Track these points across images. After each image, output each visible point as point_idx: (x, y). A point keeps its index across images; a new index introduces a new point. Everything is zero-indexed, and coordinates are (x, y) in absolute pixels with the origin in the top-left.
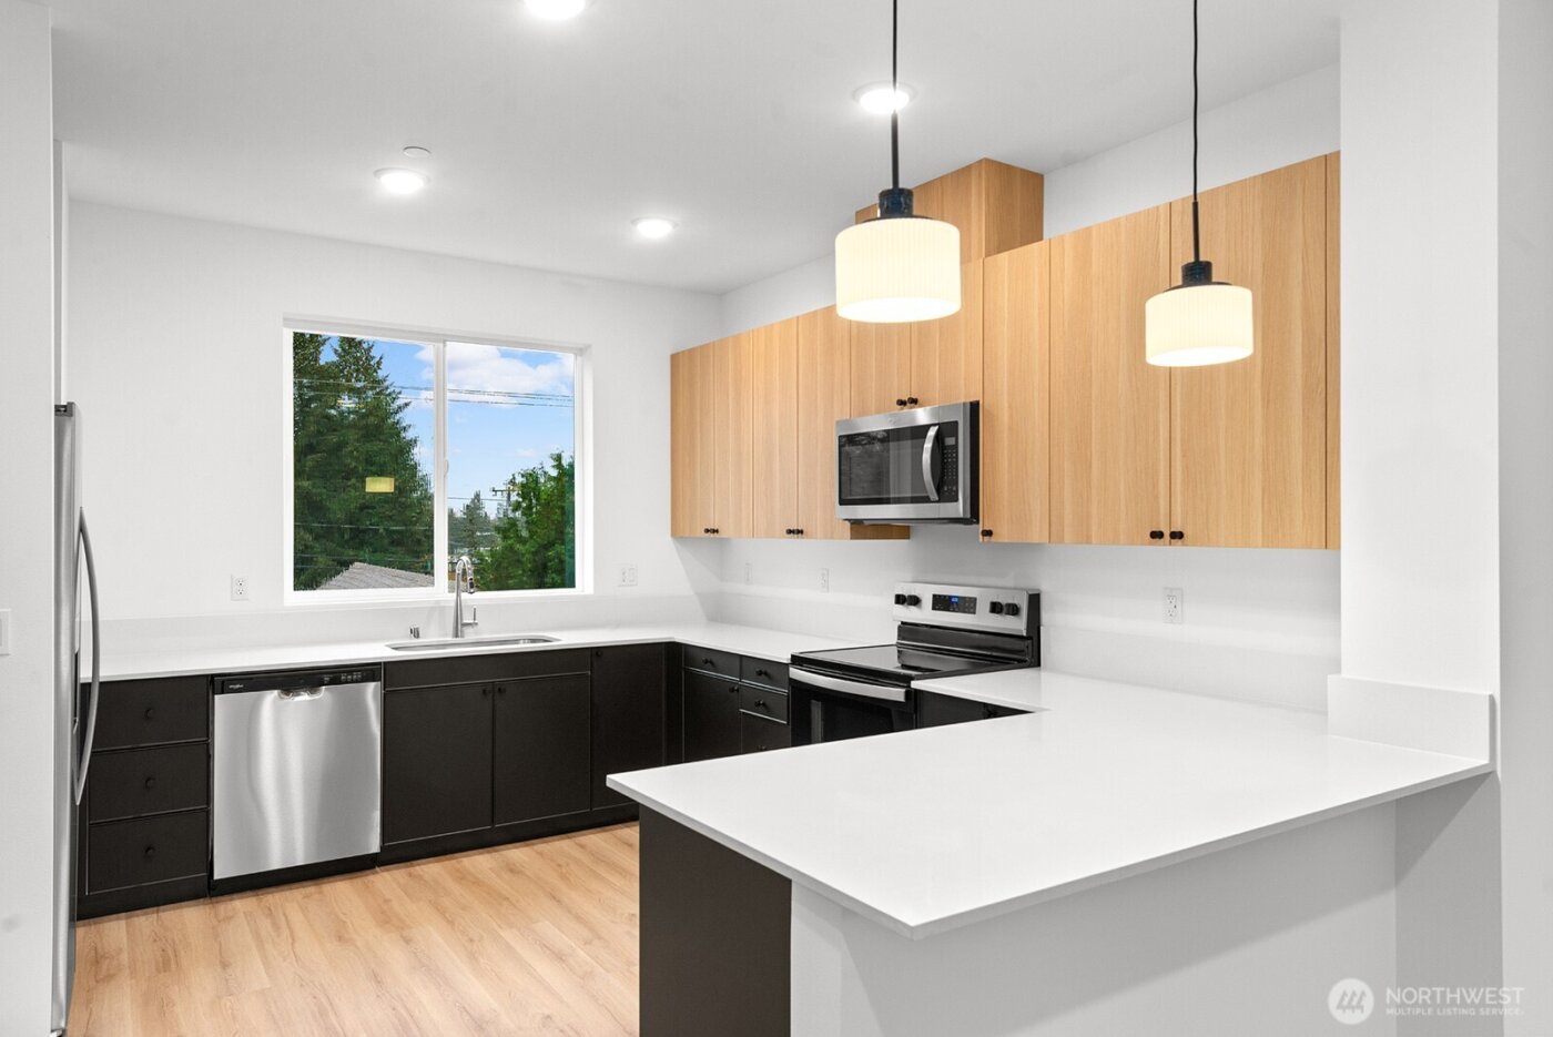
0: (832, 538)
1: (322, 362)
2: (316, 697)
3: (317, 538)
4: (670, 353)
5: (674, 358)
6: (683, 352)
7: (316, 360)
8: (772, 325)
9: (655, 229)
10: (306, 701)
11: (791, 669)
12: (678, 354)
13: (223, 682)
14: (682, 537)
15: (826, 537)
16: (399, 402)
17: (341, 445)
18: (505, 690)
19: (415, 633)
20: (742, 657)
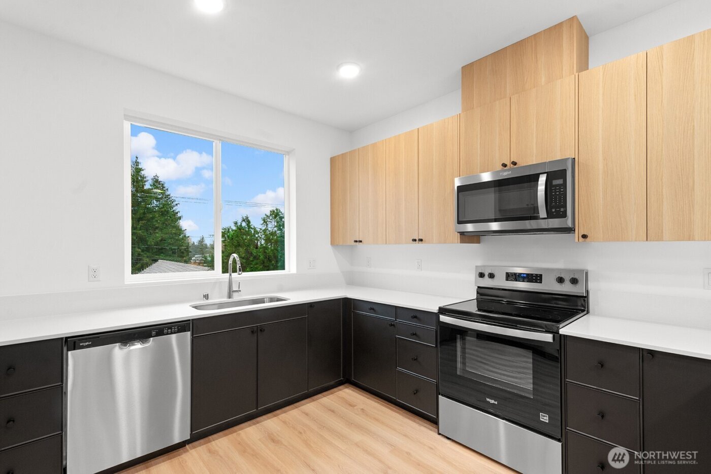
0: (445, 243)
1: (145, 188)
2: (146, 345)
3: (143, 251)
4: (330, 157)
5: (333, 160)
6: (338, 156)
7: (143, 187)
8: (399, 135)
9: (349, 72)
10: (140, 349)
11: (441, 316)
12: (334, 157)
13: (75, 342)
14: (337, 245)
15: (440, 243)
16: (176, 203)
17: (153, 218)
18: (264, 330)
19: (206, 297)
20: (396, 307)
